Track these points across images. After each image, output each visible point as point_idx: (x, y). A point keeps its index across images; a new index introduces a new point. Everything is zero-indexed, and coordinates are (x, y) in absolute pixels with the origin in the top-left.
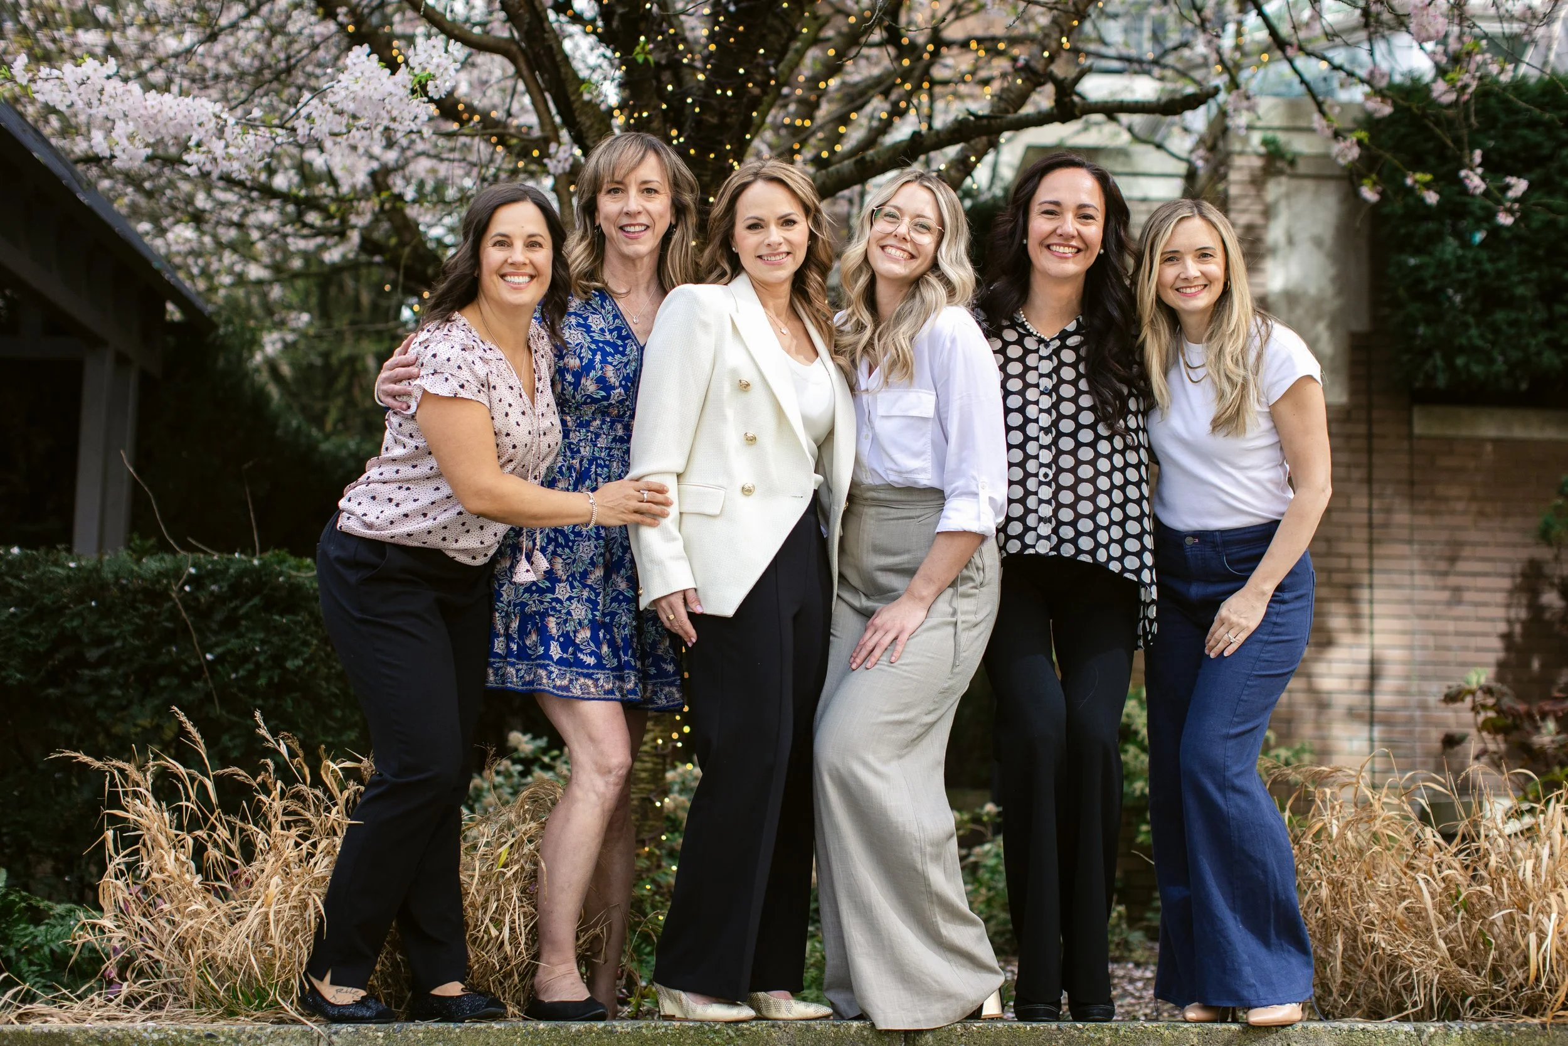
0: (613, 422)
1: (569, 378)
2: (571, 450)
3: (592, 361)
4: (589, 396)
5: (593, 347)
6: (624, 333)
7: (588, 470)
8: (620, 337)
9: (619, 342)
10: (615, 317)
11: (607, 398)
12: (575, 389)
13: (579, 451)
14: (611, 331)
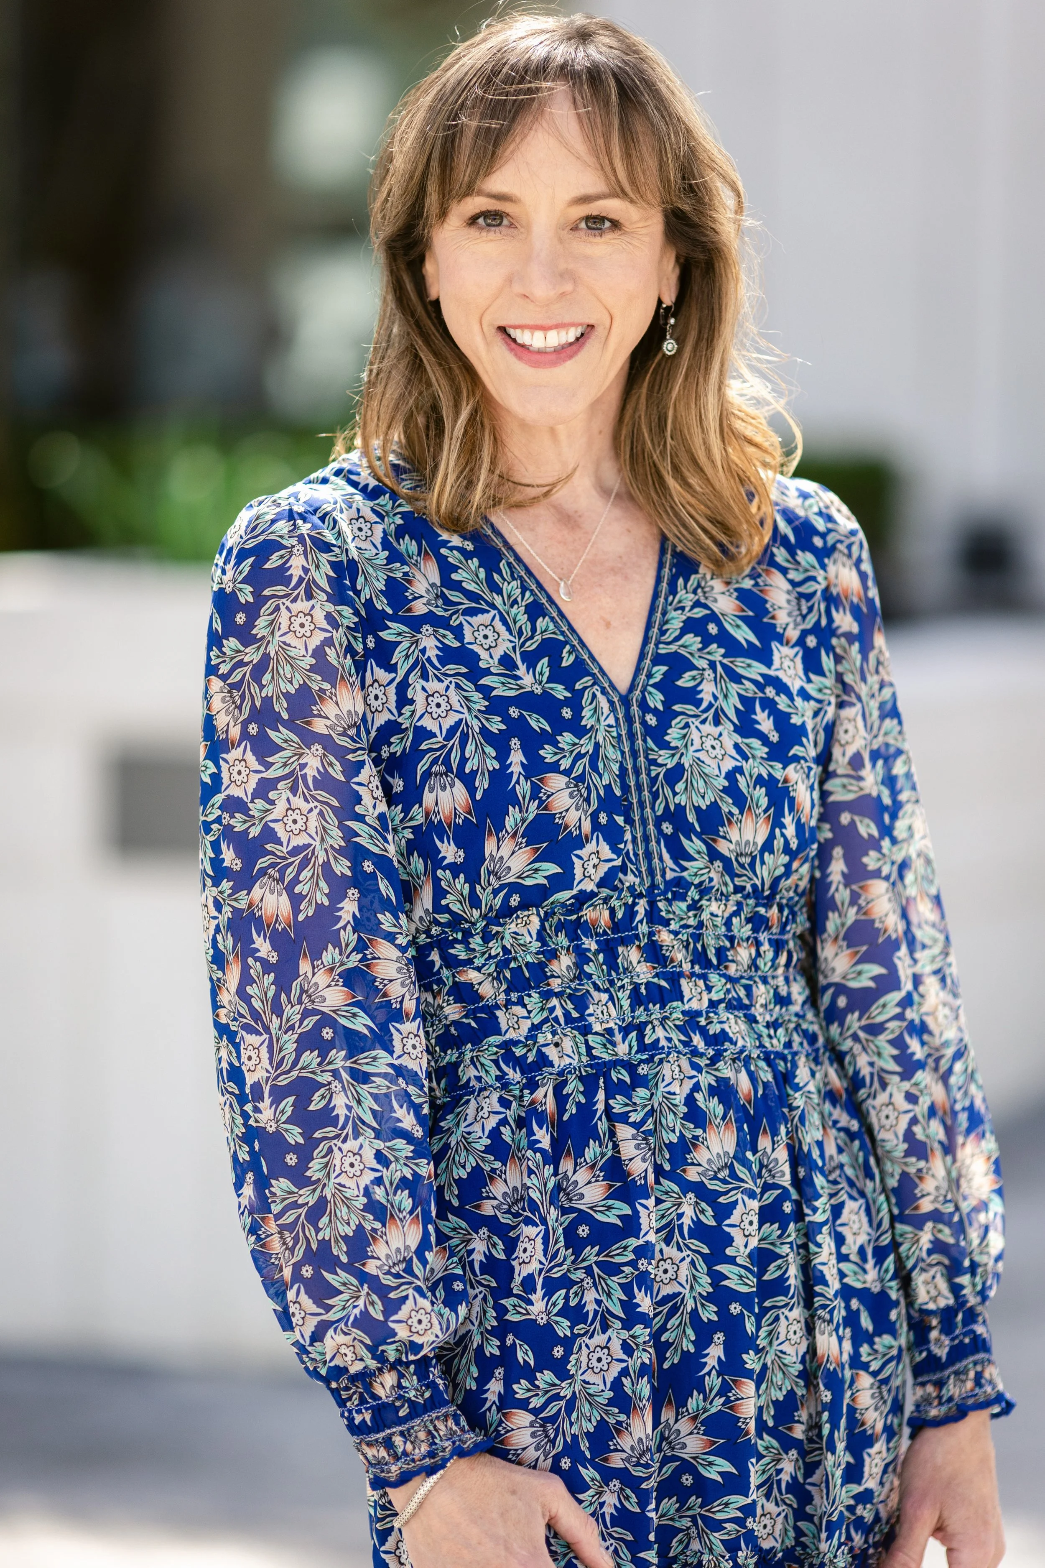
0: (609, 949)
1: (450, 852)
2: (519, 1063)
3: (500, 777)
4: (514, 888)
5: (496, 725)
6: (567, 661)
7: (586, 1110)
8: (558, 674)
9: (560, 692)
10: (535, 611)
11: (564, 880)
12: (473, 880)
13: (543, 1061)
14: (531, 660)
